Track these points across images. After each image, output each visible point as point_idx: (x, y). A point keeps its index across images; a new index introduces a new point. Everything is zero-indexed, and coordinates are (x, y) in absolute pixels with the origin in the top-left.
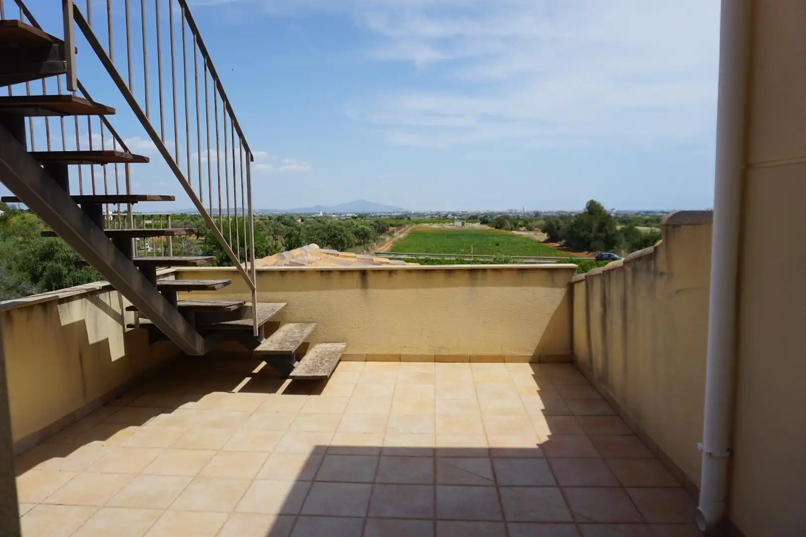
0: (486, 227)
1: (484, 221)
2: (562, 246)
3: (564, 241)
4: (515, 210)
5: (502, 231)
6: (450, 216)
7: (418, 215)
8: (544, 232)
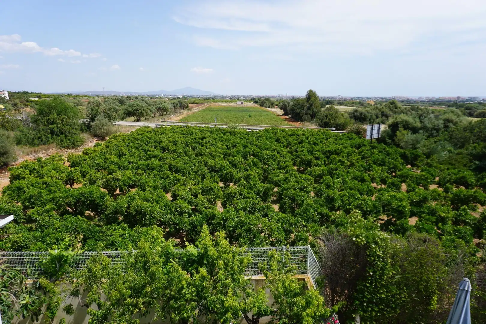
0: (256, 105)
1: (256, 102)
2: (290, 118)
3: (290, 116)
4: (282, 95)
5: (263, 108)
6: (242, 98)
7: (223, 97)
8: (281, 108)
